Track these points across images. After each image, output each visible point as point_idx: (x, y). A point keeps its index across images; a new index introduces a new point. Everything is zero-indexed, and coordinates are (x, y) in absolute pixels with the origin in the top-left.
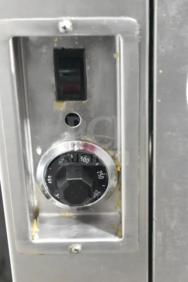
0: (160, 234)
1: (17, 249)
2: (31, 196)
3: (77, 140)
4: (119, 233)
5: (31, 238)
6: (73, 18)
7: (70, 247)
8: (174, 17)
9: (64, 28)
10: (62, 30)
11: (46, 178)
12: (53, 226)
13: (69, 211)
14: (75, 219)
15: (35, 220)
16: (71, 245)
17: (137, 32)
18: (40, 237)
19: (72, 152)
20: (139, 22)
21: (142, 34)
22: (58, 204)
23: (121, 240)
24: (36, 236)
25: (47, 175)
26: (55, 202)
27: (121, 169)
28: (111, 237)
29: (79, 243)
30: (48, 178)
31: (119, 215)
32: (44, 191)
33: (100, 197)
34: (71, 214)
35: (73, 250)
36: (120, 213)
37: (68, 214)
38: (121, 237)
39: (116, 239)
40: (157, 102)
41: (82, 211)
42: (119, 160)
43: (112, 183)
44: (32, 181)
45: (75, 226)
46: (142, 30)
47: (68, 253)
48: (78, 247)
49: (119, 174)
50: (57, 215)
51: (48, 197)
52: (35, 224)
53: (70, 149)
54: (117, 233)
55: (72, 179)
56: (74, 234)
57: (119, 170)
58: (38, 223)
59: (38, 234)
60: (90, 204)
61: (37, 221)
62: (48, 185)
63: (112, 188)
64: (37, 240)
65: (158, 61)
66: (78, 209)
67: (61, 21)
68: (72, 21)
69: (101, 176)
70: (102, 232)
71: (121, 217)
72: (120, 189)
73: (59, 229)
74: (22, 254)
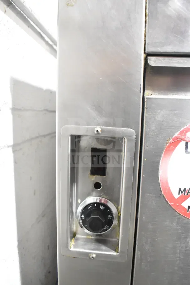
0: (139, 253)
1: (61, 252)
2: (73, 225)
3: (99, 196)
4: (117, 250)
5: (69, 247)
6: (102, 127)
7: (90, 255)
8: (154, 130)
9: (97, 131)
10: (96, 132)
11: (81, 216)
12: (82, 243)
13: (92, 236)
14: (94, 240)
15: (73, 238)
16: (90, 254)
17: (135, 137)
18: (74, 247)
19: (96, 203)
20: (135, 131)
21: (137, 138)
22: (86, 231)
23: (117, 254)
24: (72, 247)
25: (82, 214)
26: (85, 230)
27: (120, 215)
28: (112, 252)
29: (95, 253)
30: (82, 216)
31: (118, 241)
32: (79, 223)
33: (108, 229)
34: (93, 238)
35: (91, 257)
36: (118, 240)
37: (91, 237)
38: (118, 252)
39: (115, 253)
40: (143, 176)
41: (98, 236)
42: (120, 210)
43: (115, 222)
44: (74, 217)
45: (94, 244)
46: (137, 136)
47: (88, 258)
48: (94, 256)
49: (119, 217)
50: (85, 237)
51: (82, 227)
52: (73, 240)
53: (95, 201)
54: (116, 250)
55: (94, 216)
56: (93, 248)
57: (119, 215)
58: (75, 240)
59: (74, 245)
60: (103, 233)
61: (74, 239)
62: (82, 219)
63: (115, 225)
64: (72, 249)
65: (144, 153)
66: (97, 235)
67: (96, 128)
68: (101, 128)
69: (110, 217)
70: (107, 249)
71: (119, 242)
72: (119, 226)
73: (85, 244)
74: (64, 256)
